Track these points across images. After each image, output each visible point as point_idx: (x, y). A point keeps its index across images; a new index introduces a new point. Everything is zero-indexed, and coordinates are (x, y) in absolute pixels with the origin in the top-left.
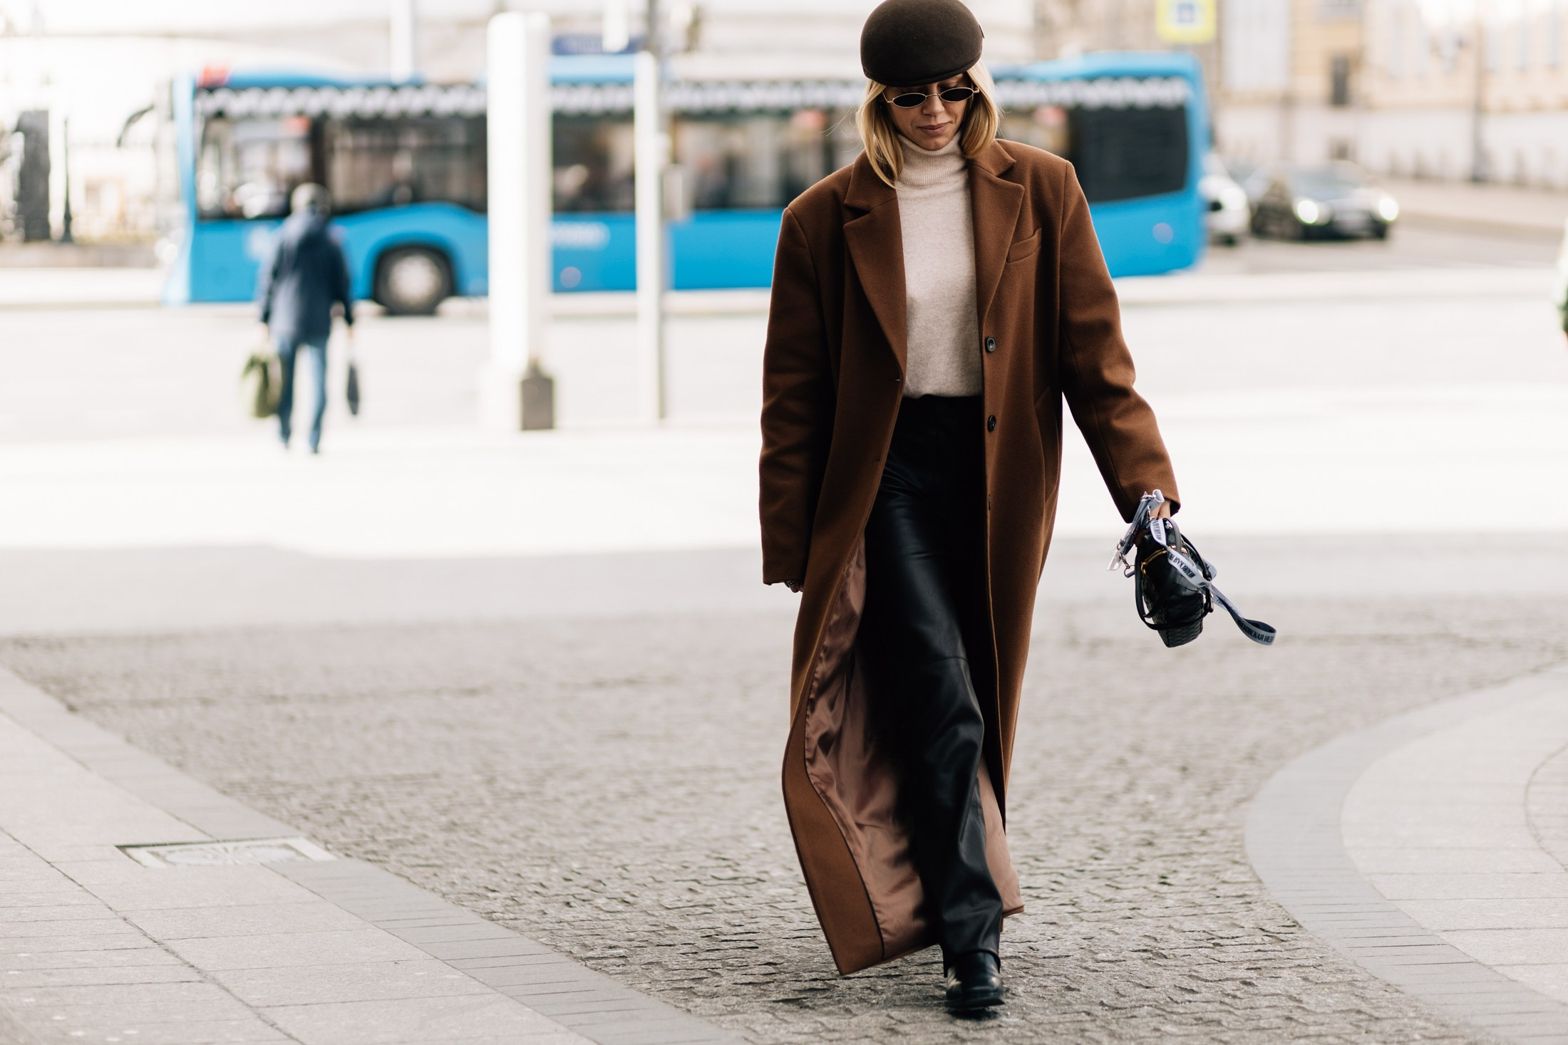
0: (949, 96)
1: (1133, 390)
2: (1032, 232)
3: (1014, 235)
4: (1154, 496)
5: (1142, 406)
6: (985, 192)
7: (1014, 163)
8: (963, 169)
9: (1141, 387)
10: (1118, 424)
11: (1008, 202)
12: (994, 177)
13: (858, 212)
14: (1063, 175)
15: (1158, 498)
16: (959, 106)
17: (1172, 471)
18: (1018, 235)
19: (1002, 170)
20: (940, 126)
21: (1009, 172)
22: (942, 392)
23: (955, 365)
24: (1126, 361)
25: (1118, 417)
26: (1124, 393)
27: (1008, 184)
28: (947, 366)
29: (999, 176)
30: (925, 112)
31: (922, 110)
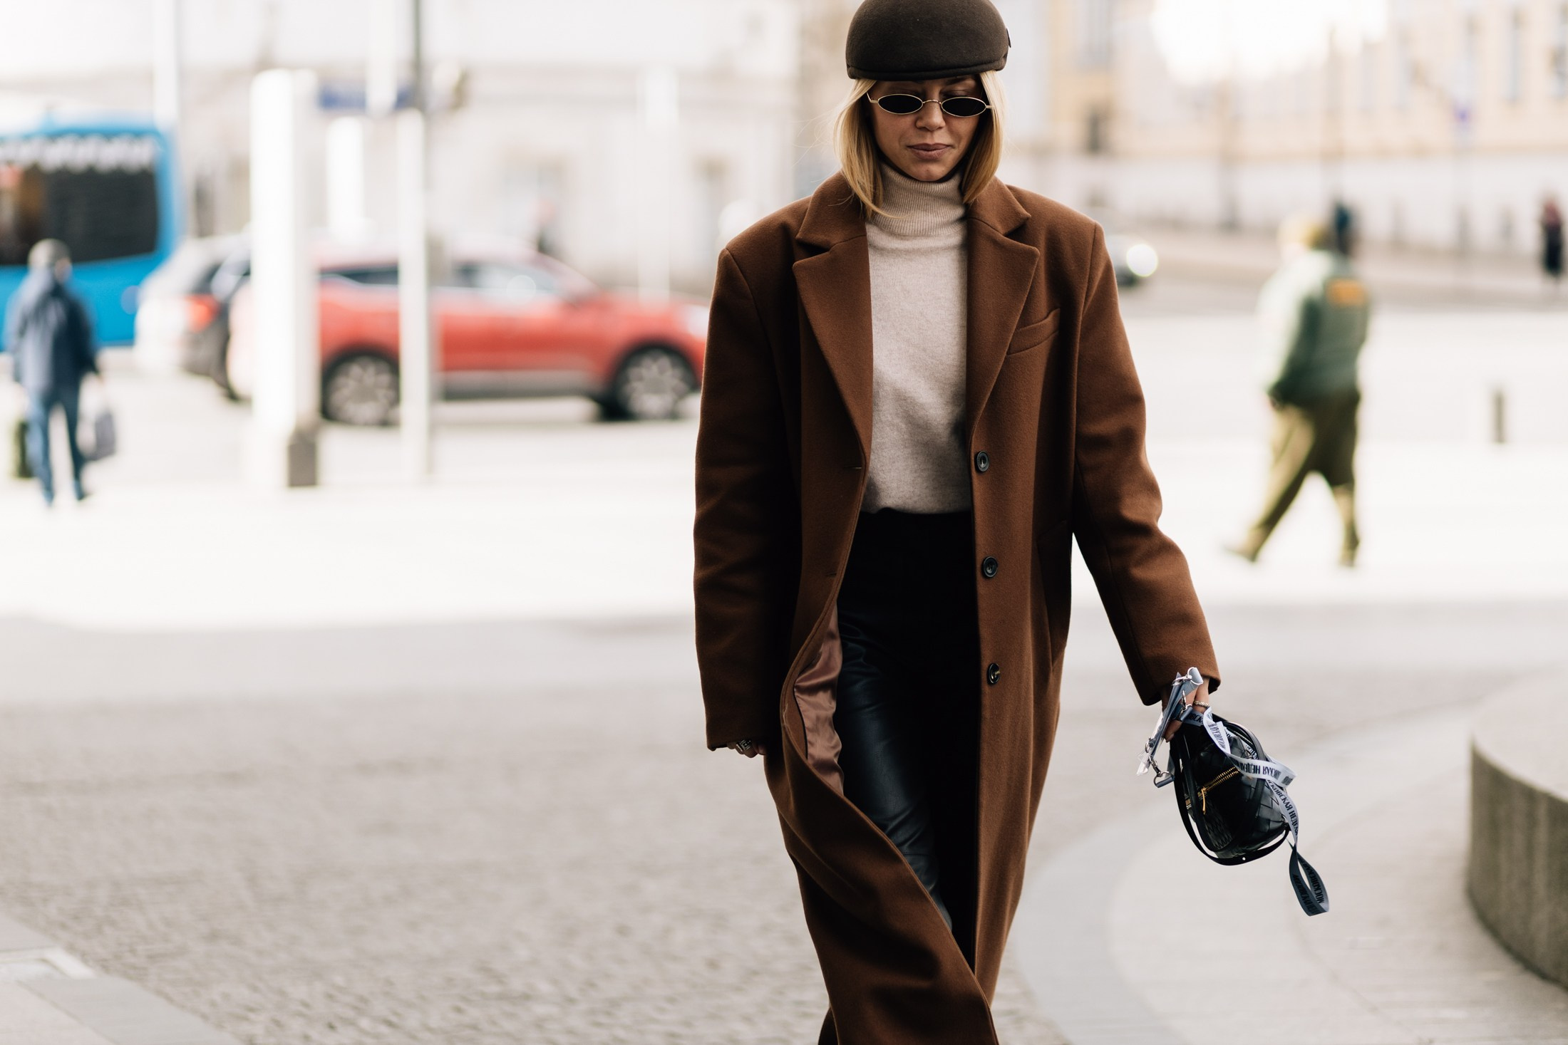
0: (954, 107)
1: (1157, 528)
2: (1045, 314)
3: (1020, 317)
4: (1190, 677)
5: (1168, 549)
6: (987, 255)
7: (1028, 219)
8: (961, 220)
9: (1167, 525)
10: (1139, 573)
11: (1017, 269)
12: (1000, 236)
13: (813, 249)
14: (1091, 241)
15: (1194, 679)
16: (965, 125)
17: (1208, 637)
18: (1025, 319)
19: (1012, 226)
20: (936, 147)
21: (1020, 230)
22: (907, 506)
23: (925, 474)
24: (1151, 489)
25: (1139, 563)
26: (1146, 531)
27: (1019, 245)
28: (915, 475)
29: (1007, 235)
30: (920, 124)
31: (915, 123)
